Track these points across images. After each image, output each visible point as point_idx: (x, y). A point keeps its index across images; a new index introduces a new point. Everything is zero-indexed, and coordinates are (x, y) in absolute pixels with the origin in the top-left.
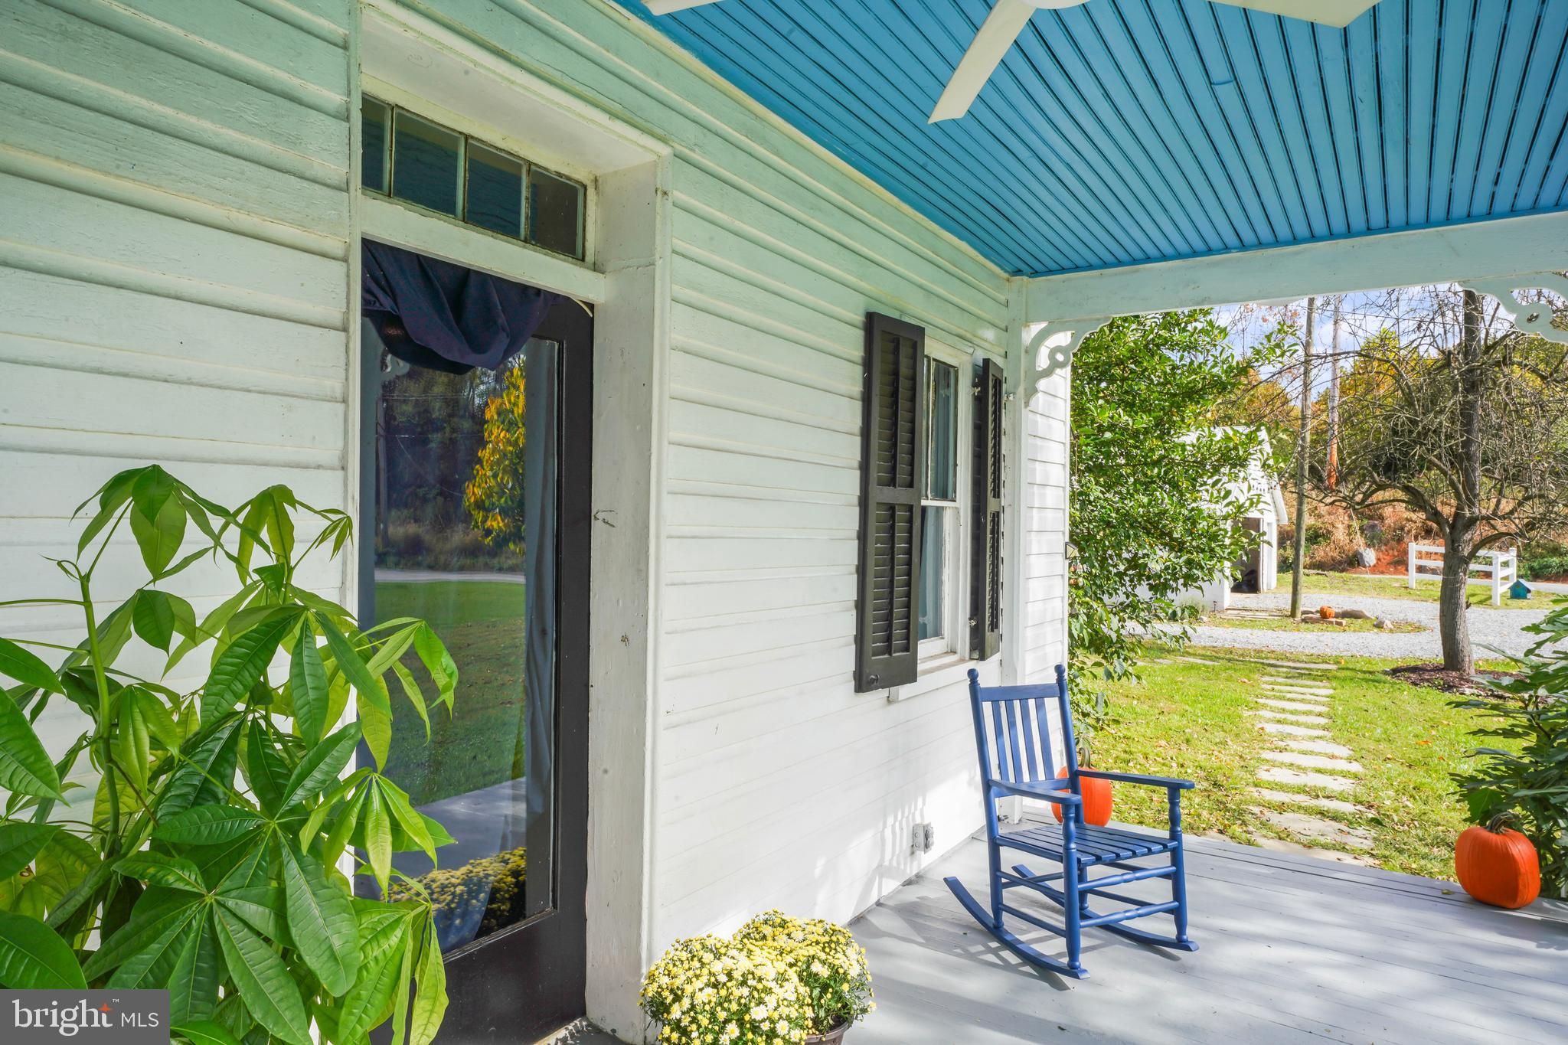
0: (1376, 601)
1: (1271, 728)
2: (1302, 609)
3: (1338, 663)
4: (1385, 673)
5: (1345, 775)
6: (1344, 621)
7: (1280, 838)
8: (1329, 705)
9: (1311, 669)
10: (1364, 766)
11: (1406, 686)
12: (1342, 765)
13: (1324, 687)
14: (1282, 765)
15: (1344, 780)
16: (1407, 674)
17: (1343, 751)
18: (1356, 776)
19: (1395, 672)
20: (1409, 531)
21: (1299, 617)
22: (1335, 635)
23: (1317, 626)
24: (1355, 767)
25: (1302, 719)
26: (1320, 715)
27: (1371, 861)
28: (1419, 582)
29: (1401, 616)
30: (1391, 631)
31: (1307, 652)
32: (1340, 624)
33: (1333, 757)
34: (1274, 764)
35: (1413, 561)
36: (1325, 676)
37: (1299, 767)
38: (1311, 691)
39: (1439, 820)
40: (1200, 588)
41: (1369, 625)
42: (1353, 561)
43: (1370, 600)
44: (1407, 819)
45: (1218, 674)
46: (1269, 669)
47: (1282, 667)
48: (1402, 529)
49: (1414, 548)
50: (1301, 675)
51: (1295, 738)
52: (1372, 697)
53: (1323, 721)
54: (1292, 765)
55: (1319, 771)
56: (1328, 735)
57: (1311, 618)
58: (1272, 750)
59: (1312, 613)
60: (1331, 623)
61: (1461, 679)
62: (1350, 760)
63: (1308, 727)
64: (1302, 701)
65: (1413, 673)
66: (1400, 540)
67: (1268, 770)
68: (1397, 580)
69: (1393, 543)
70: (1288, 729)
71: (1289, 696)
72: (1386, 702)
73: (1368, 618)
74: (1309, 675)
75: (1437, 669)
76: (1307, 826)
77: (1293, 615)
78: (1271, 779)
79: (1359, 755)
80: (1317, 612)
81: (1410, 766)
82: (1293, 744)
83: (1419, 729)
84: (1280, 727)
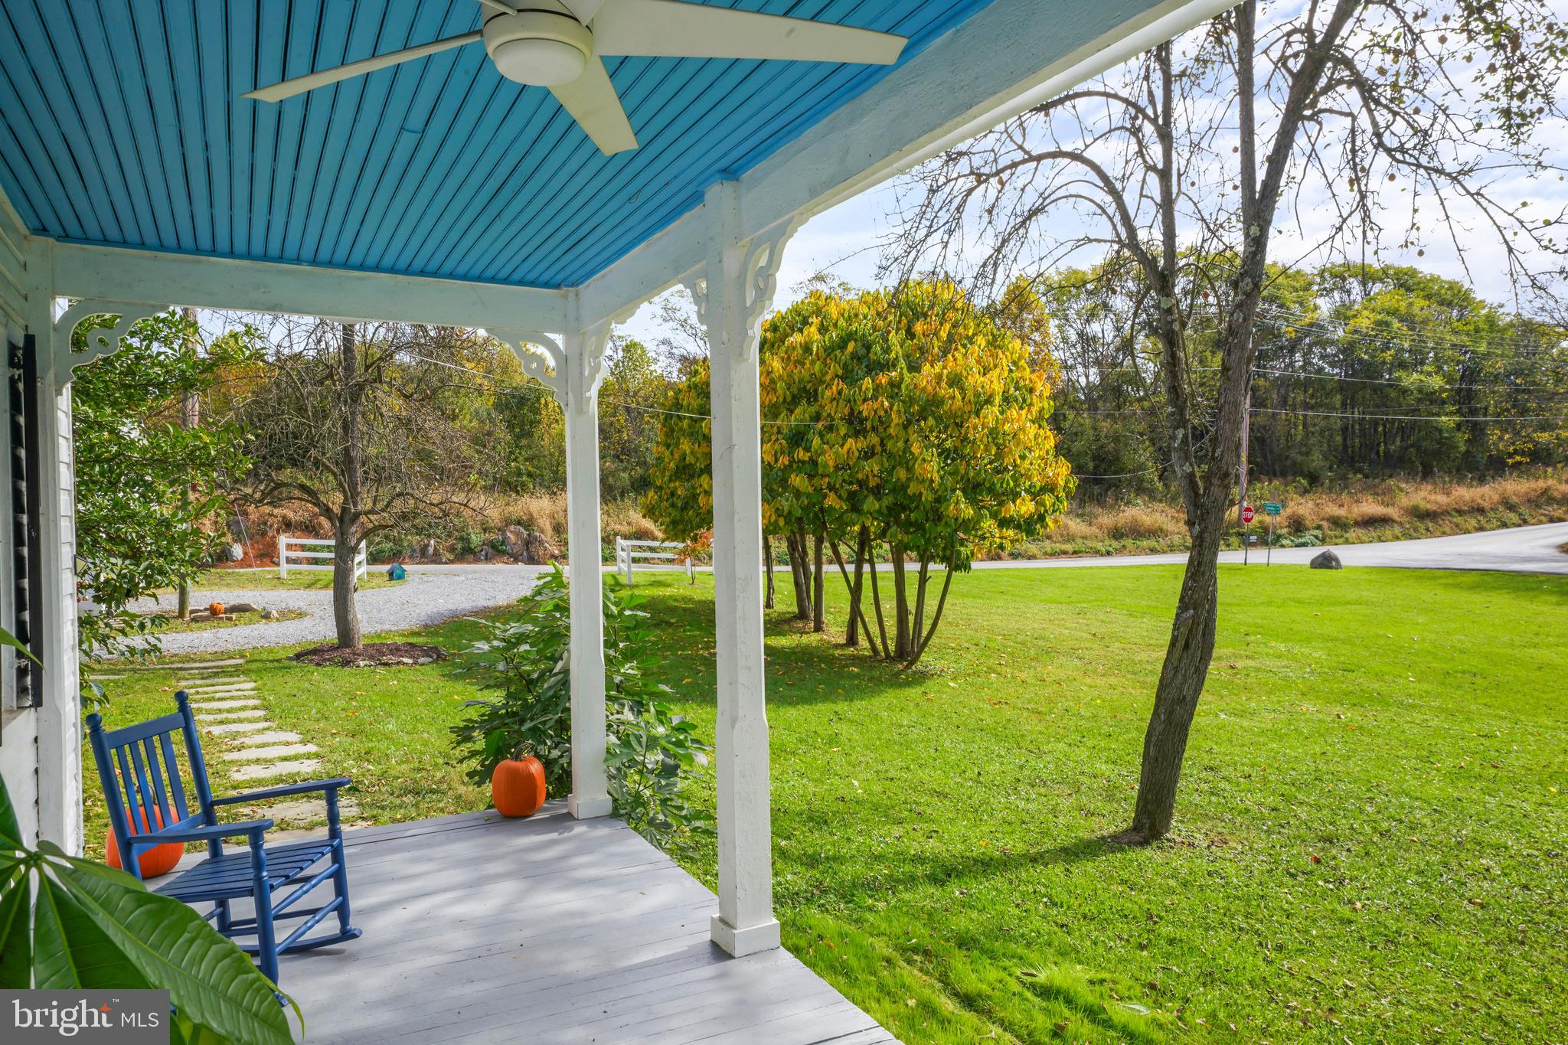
0: (257, 593)
1: (217, 730)
2: (190, 608)
3: (243, 656)
4: (290, 659)
5: (308, 756)
6: (234, 616)
7: (282, 830)
8: (259, 698)
9: (222, 667)
10: (318, 745)
11: (312, 668)
12: (301, 749)
13: (244, 681)
14: (249, 762)
15: (309, 762)
16: (310, 657)
17: (293, 737)
18: (317, 756)
19: (298, 656)
20: (271, 526)
21: (187, 618)
22: (229, 630)
23: (208, 624)
24: (312, 748)
25: (243, 715)
26: (255, 708)
27: (364, 824)
28: (289, 572)
29: (284, 605)
30: (278, 620)
31: (209, 650)
32: (230, 619)
33: (287, 744)
34: (240, 764)
35: (284, 553)
36: (236, 671)
37: (266, 761)
38: (237, 686)
39: (397, 774)
40: (154, 596)
41: (256, 617)
42: (223, 557)
43: (251, 594)
44: (374, 780)
45: (130, 688)
46: (181, 673)
47: (192, 669)
48: (265, 524)
49: (283, 540)
50: (216, 675)
51: (244, 734)
52: (292, 682)
53: (261, 713)
54: (258, 760)
55: (285, 759)
56: (274, 725)
57: (201, 616)
58: (230, 751)
59: (201, 611)
60: (222, 618)
61: (355, 654)
62: (304, 742)
63: (250, 721)
64: (232, 698)
65: (312, 655)
66: (264, 534)
67: (237, 771)
68: (269, 572)
69: (257, 537)
70: (234, 727)
71: (218, 695)
72: (307, 685)
73: (255, 610)
74: (222, 672)
75: (333, 648)
76: (298, 810)
77: (181, 615)
78: (247, 777)
79: (309, 737)
80: (206, 609)
81: (353, 736)
82: (247, 741)
83: (342, 703)
84: (224, 727)
